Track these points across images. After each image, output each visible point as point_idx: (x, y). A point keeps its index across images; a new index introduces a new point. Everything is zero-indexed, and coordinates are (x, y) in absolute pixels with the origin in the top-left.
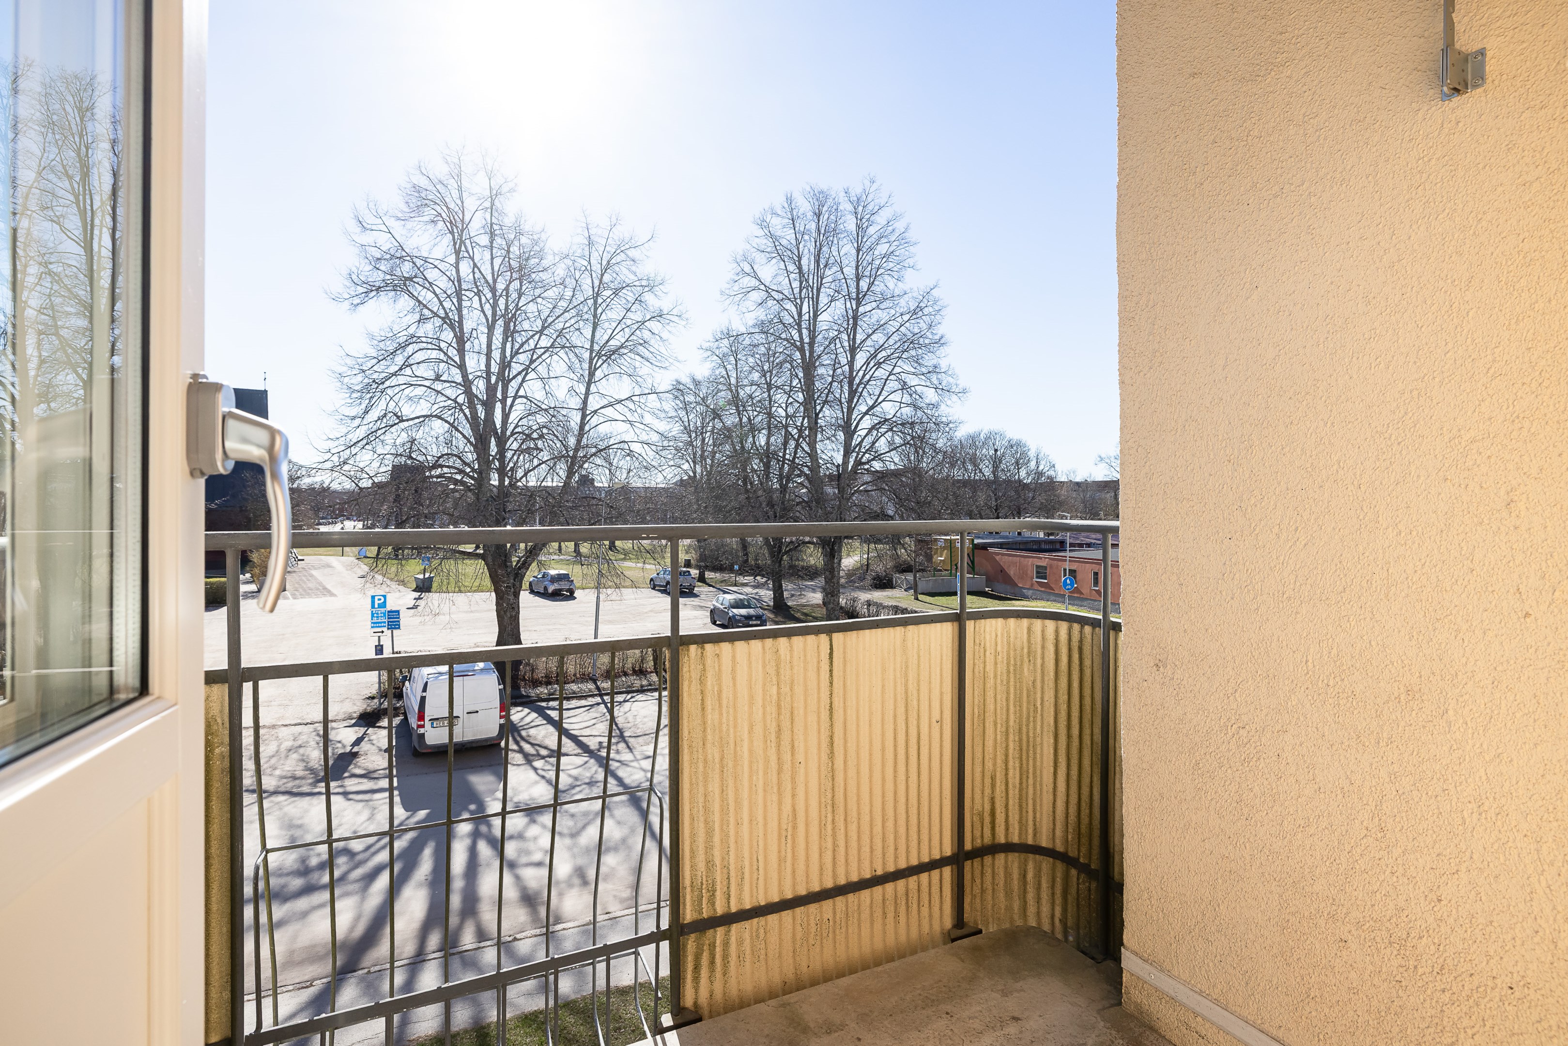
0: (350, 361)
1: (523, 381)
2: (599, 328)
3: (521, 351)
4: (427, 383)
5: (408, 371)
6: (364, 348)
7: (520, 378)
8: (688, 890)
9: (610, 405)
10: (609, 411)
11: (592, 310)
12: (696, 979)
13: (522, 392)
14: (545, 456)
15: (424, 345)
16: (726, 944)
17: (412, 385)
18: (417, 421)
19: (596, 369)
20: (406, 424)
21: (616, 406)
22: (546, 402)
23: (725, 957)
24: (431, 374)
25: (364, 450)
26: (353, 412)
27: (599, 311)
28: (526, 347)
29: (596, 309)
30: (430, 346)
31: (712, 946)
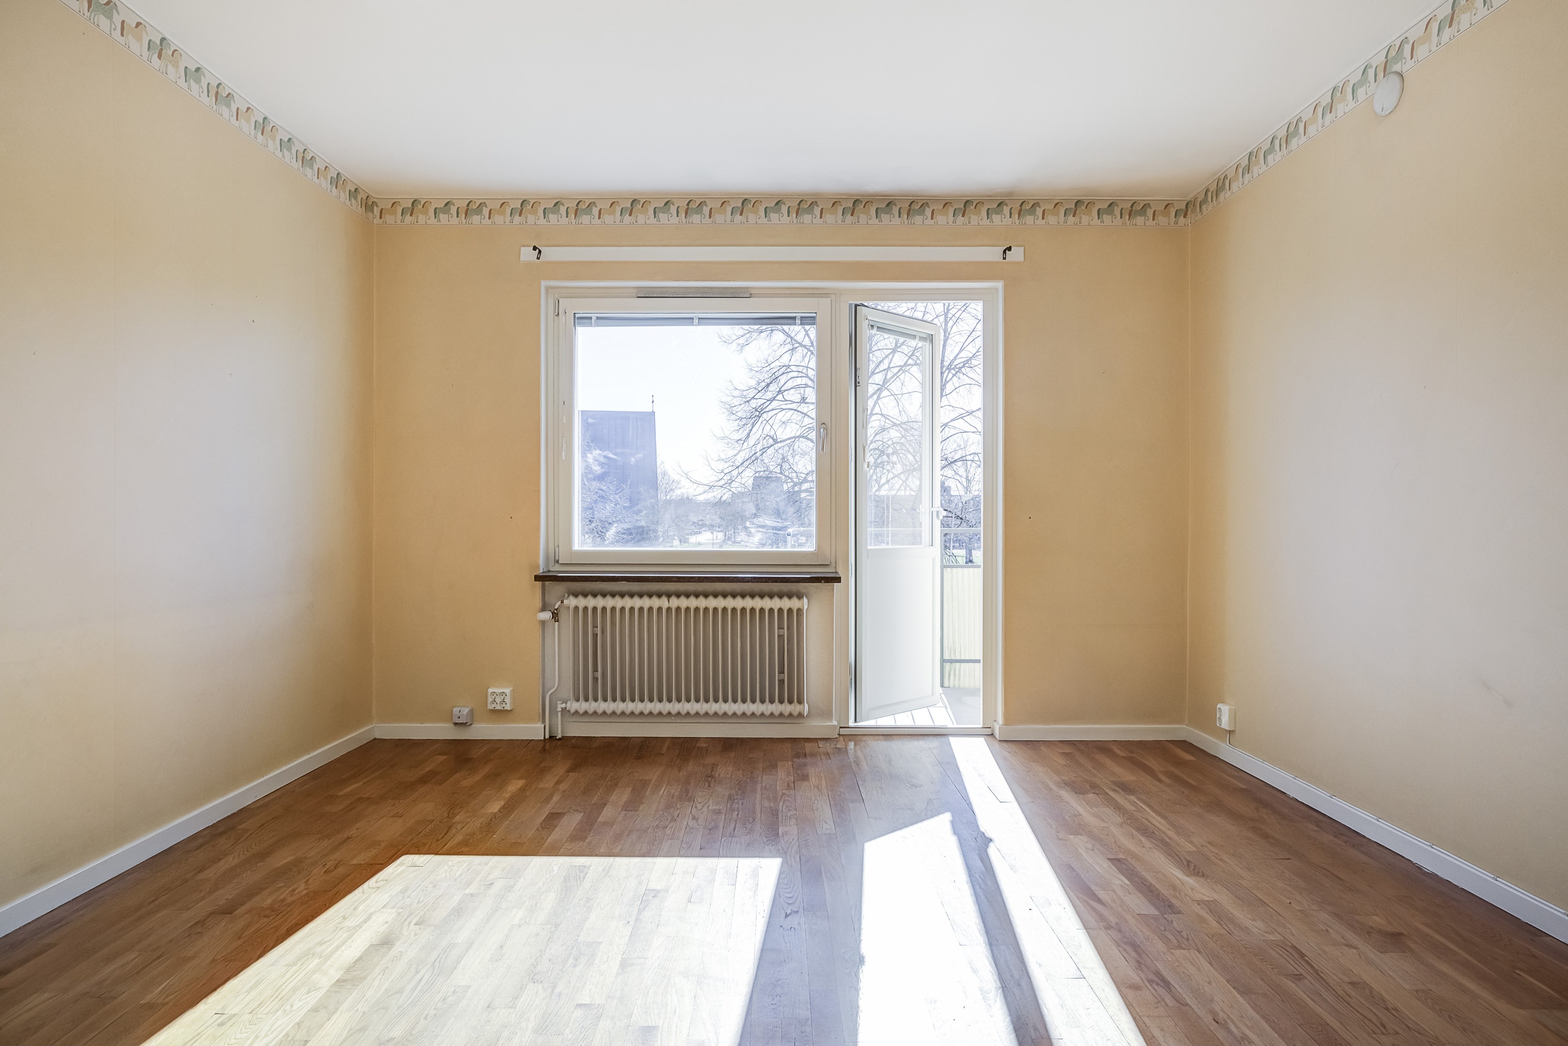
0: (736, 393)
1: (878, 398)
2: (949, 341)
3: (877, 371)
4: (794, 406)
5: (780, 397)
6: (746, 381)
7: (875, 397)
8: (947, 648)
9: (961, 417)
10: (960, 424)
11: (943, 325)
12: (949, 679)
13: (877, 410)
14: (899, 468)
15: (795, 374)
16: (960, 670)
17: (783, 409)
18: (788, 442)
19: (947, 382)
20: (780, 445)
21: (966, 418)
22: (899, 419)
23: (959, 674)
24: (797, 398)
25: (748, 469)
26: (736, 436)
27: (950, 324)
28: (881, 368)
29: (946, 325)
30: (800, 374)
31: (955, 669)
